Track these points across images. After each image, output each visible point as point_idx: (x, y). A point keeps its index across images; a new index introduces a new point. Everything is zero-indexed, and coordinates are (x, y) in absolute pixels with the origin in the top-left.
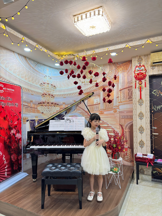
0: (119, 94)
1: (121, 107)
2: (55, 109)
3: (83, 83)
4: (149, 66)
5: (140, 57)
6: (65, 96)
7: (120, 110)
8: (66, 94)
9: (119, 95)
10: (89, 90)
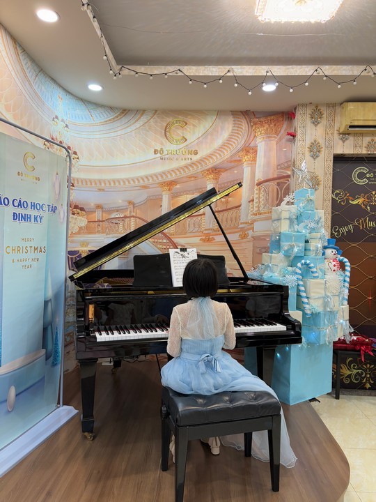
0: (256, 192)
1: (258, 226)
2: (75, 223)
3: (159, 155)
4: (336, 132)
5: (317, 107)
6: (103, 184)
7: (255, 234)
8: (104, 181)
9: (256, 196)
10: (174, 174)
